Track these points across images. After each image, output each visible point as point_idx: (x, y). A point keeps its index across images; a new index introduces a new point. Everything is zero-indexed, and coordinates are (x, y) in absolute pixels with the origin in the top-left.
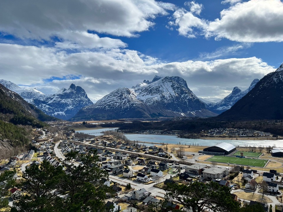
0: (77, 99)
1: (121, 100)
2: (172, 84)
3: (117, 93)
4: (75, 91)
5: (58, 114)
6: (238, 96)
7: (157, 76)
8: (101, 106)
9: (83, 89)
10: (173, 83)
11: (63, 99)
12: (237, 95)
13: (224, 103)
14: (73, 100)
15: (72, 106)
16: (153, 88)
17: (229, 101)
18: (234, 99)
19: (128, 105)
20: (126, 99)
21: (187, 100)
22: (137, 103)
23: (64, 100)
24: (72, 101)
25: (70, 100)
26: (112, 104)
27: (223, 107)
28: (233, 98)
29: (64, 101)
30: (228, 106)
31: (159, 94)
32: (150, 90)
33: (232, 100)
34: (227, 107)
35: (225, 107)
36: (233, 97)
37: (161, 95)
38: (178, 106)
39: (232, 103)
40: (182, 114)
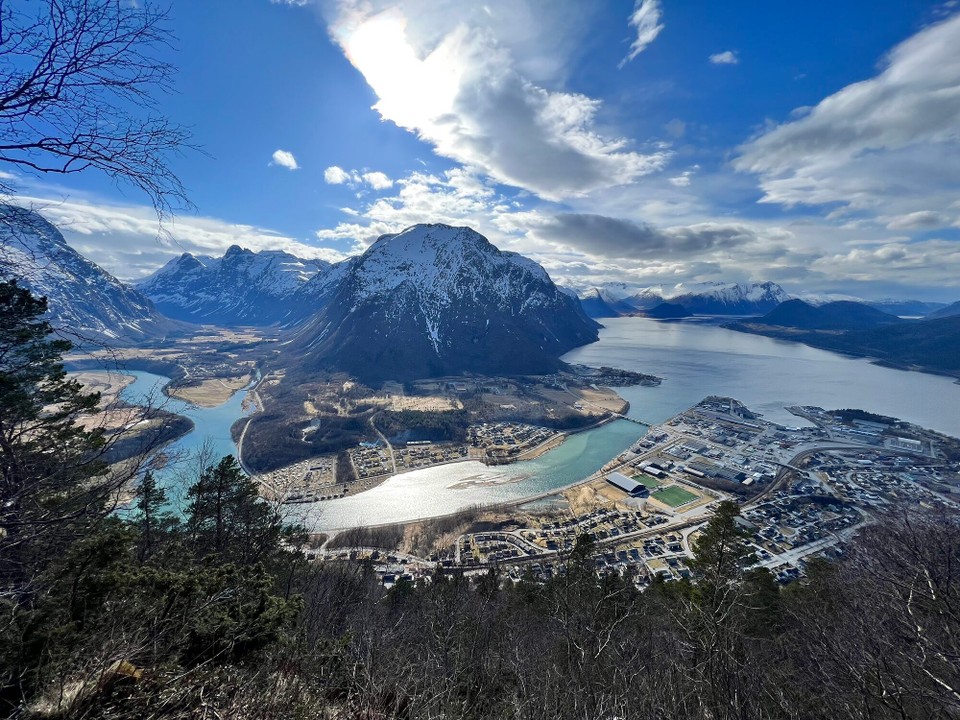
6: (195, 273)
12: (192, 271)
13: (161, 287)
17: (173, 284)
18: (186, 279)
28: (183, 278)
30: (173, 294)
33: (180, 282)
34: (170, 297)
35: (165, 295)
36: (182, 275)
38: (89, 312)
39: (181, 289)
40: (108, 333)
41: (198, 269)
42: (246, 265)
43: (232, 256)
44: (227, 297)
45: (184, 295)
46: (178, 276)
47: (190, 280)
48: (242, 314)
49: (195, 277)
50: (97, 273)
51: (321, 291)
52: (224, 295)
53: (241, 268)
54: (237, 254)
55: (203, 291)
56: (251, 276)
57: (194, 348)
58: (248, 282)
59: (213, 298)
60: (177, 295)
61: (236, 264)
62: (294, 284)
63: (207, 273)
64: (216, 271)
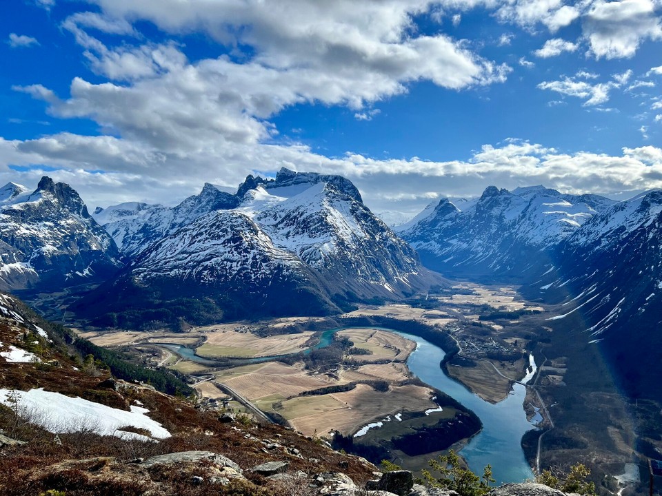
0: (63, 223)
1: (240, 253)
2: (353, 207)
3: (218, 227)
4: (55, 197)
5: (12, 270)
6: (451, 219)
7: (286, 170)
8: (185, 269)
9: (74, 191)
10: (354, 204)
11: (23, 225)
12: (447, 216)
13: (420, 234)
14: (52, 224)
15: (54, 245)
16: (311, 216)
17: (430, 231)
18: (442, 225)
19: (265, 269)
20: (255, 251)
21: (388, 248)
22: (288, 263)
23: (25, 225)
24: (51, 228)
25: (45, 225)
26: (219, 265)
27: (417, 243)
28: (439, 224)
29: (27, 229)
30: (428, 241)
31: (331, 235)
32: (304, 221)
33: (436, 228)
34: (427, 244)
35: (422, 242)
36: (439, 221)
37: (335, 238)
38: (376, 267)
39: (437, 235)
40: (387, 286)
41: (452, 215)
42: (501, 208)
43: (488, 198)
44: (480, 245)
45: (438, 242)
46: (434, 222)
47: (445, 226)
48: (494, 267)
49: (450, 223)
50: (383, 230)
51: (598, 242)
52: (476, 242)
53: (496, 211)
54: (494, 195)
55: (456, 237)
56: (506, 221)
57: (455, 310)
58: (503, 228)
59: (465, 246)
60: (432, 242)
61: (491, 207)
62: (559, 231)
63: (461, 219)
64: (470, 216)
